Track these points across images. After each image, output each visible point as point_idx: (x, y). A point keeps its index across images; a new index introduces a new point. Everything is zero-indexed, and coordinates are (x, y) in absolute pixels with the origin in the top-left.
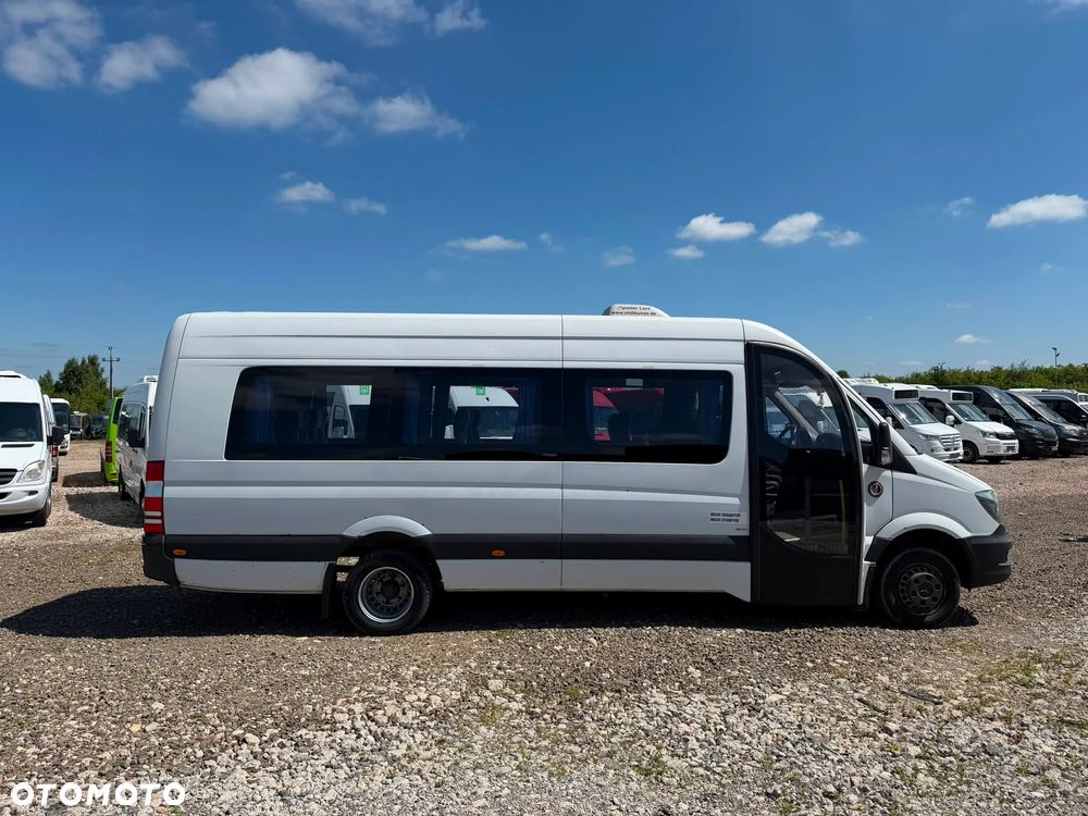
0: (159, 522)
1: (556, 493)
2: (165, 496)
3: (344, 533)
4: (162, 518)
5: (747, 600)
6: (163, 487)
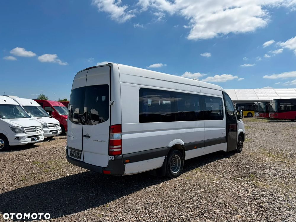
0: (120, 150)
1: (203, 129)
2: (123, 139)
3: (168, 146)
4: (121, 148)
5: (226, 151)
6: (121, 135)
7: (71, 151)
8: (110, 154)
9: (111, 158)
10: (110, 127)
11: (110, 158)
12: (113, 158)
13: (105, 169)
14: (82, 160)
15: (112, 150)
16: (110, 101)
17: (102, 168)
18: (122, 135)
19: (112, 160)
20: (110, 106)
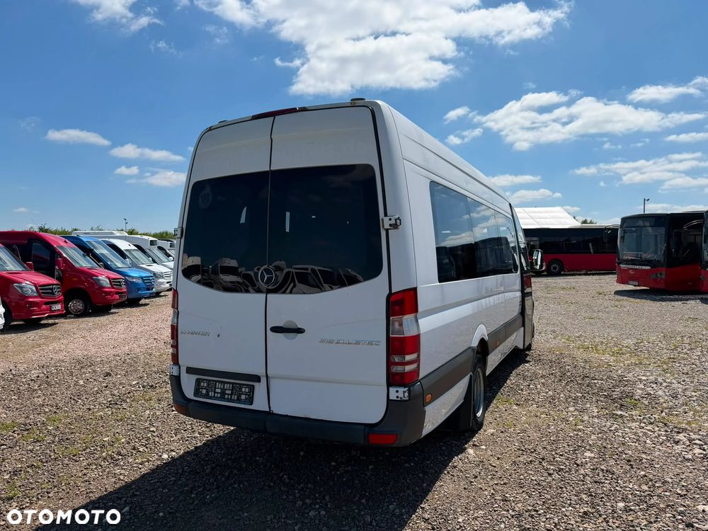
0: (413, 367)
2: (421, 332)
3: (472, 345)
4: (418, 361)
5: (522, 348)
6: (417, 321)
7: (198, 381)
8: (393, 379)
9: (401, 395)
10: (390, 295)
11: (397, 394)
12: (406, 394)
13: (376, 429)
14: (259, 404)
15: (399, 369)
16: (386, 215)
17: (363, 427)
18: (419, 321)
19: (402, 401)
20: (387, 230)
